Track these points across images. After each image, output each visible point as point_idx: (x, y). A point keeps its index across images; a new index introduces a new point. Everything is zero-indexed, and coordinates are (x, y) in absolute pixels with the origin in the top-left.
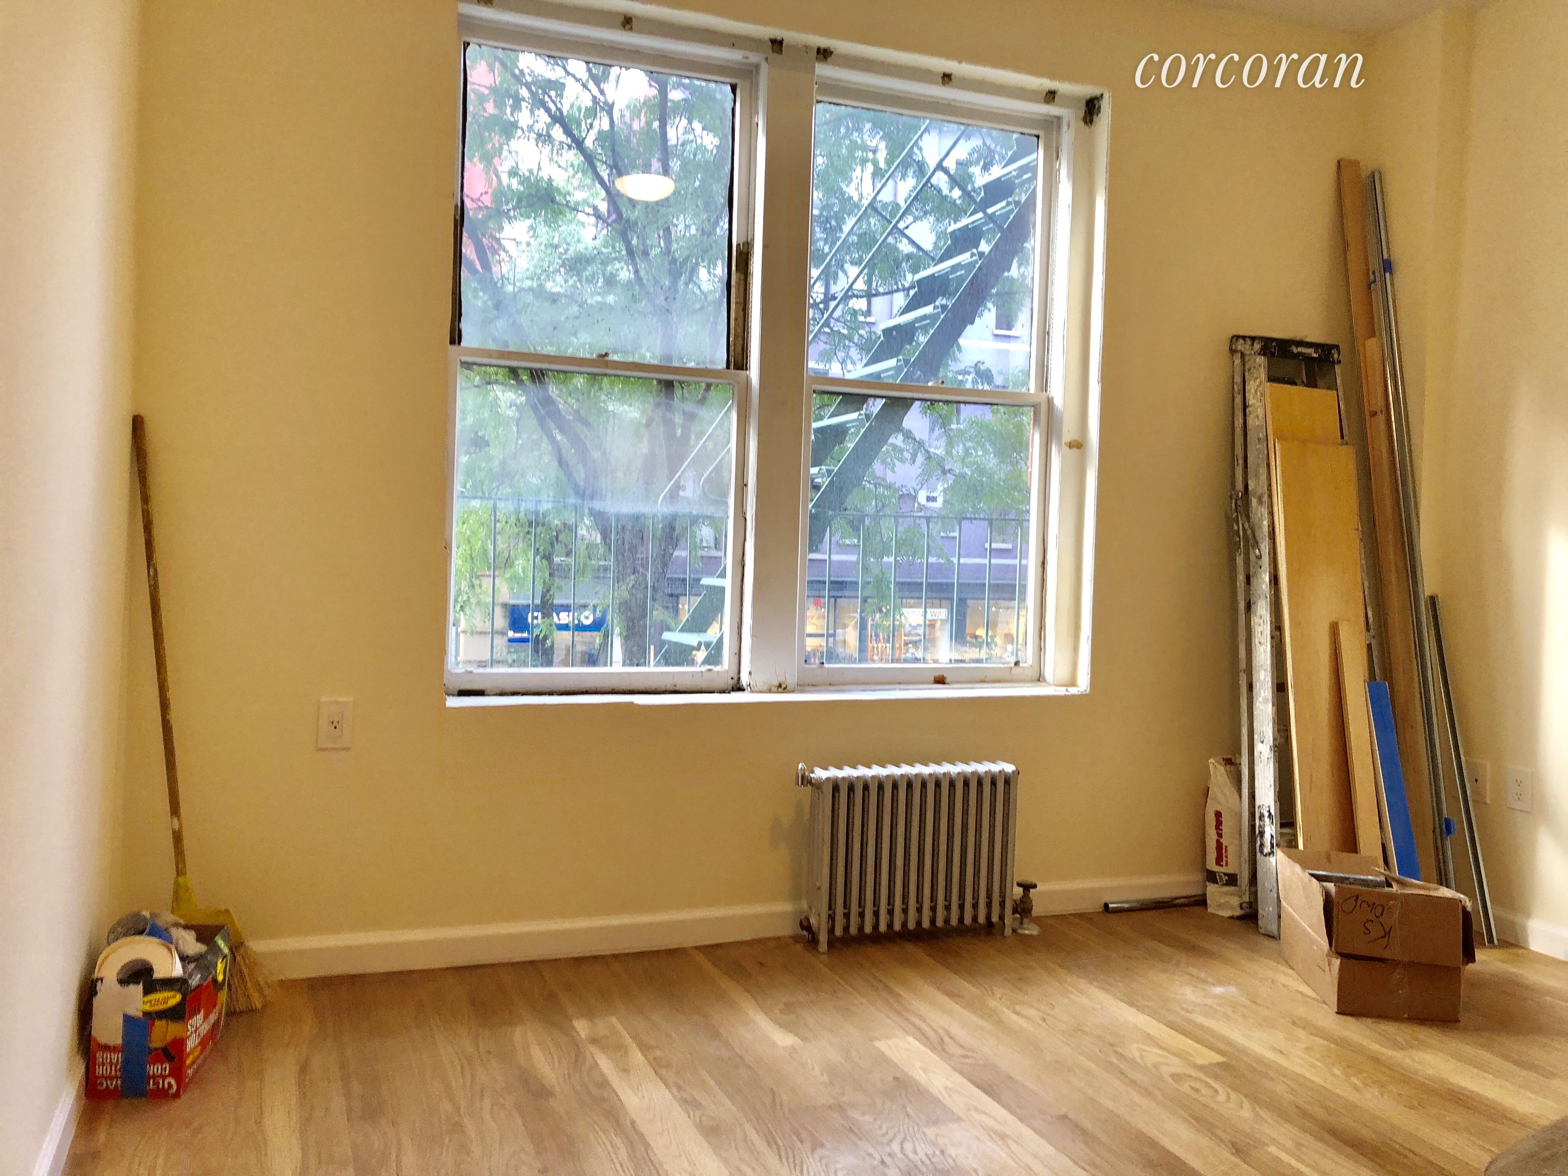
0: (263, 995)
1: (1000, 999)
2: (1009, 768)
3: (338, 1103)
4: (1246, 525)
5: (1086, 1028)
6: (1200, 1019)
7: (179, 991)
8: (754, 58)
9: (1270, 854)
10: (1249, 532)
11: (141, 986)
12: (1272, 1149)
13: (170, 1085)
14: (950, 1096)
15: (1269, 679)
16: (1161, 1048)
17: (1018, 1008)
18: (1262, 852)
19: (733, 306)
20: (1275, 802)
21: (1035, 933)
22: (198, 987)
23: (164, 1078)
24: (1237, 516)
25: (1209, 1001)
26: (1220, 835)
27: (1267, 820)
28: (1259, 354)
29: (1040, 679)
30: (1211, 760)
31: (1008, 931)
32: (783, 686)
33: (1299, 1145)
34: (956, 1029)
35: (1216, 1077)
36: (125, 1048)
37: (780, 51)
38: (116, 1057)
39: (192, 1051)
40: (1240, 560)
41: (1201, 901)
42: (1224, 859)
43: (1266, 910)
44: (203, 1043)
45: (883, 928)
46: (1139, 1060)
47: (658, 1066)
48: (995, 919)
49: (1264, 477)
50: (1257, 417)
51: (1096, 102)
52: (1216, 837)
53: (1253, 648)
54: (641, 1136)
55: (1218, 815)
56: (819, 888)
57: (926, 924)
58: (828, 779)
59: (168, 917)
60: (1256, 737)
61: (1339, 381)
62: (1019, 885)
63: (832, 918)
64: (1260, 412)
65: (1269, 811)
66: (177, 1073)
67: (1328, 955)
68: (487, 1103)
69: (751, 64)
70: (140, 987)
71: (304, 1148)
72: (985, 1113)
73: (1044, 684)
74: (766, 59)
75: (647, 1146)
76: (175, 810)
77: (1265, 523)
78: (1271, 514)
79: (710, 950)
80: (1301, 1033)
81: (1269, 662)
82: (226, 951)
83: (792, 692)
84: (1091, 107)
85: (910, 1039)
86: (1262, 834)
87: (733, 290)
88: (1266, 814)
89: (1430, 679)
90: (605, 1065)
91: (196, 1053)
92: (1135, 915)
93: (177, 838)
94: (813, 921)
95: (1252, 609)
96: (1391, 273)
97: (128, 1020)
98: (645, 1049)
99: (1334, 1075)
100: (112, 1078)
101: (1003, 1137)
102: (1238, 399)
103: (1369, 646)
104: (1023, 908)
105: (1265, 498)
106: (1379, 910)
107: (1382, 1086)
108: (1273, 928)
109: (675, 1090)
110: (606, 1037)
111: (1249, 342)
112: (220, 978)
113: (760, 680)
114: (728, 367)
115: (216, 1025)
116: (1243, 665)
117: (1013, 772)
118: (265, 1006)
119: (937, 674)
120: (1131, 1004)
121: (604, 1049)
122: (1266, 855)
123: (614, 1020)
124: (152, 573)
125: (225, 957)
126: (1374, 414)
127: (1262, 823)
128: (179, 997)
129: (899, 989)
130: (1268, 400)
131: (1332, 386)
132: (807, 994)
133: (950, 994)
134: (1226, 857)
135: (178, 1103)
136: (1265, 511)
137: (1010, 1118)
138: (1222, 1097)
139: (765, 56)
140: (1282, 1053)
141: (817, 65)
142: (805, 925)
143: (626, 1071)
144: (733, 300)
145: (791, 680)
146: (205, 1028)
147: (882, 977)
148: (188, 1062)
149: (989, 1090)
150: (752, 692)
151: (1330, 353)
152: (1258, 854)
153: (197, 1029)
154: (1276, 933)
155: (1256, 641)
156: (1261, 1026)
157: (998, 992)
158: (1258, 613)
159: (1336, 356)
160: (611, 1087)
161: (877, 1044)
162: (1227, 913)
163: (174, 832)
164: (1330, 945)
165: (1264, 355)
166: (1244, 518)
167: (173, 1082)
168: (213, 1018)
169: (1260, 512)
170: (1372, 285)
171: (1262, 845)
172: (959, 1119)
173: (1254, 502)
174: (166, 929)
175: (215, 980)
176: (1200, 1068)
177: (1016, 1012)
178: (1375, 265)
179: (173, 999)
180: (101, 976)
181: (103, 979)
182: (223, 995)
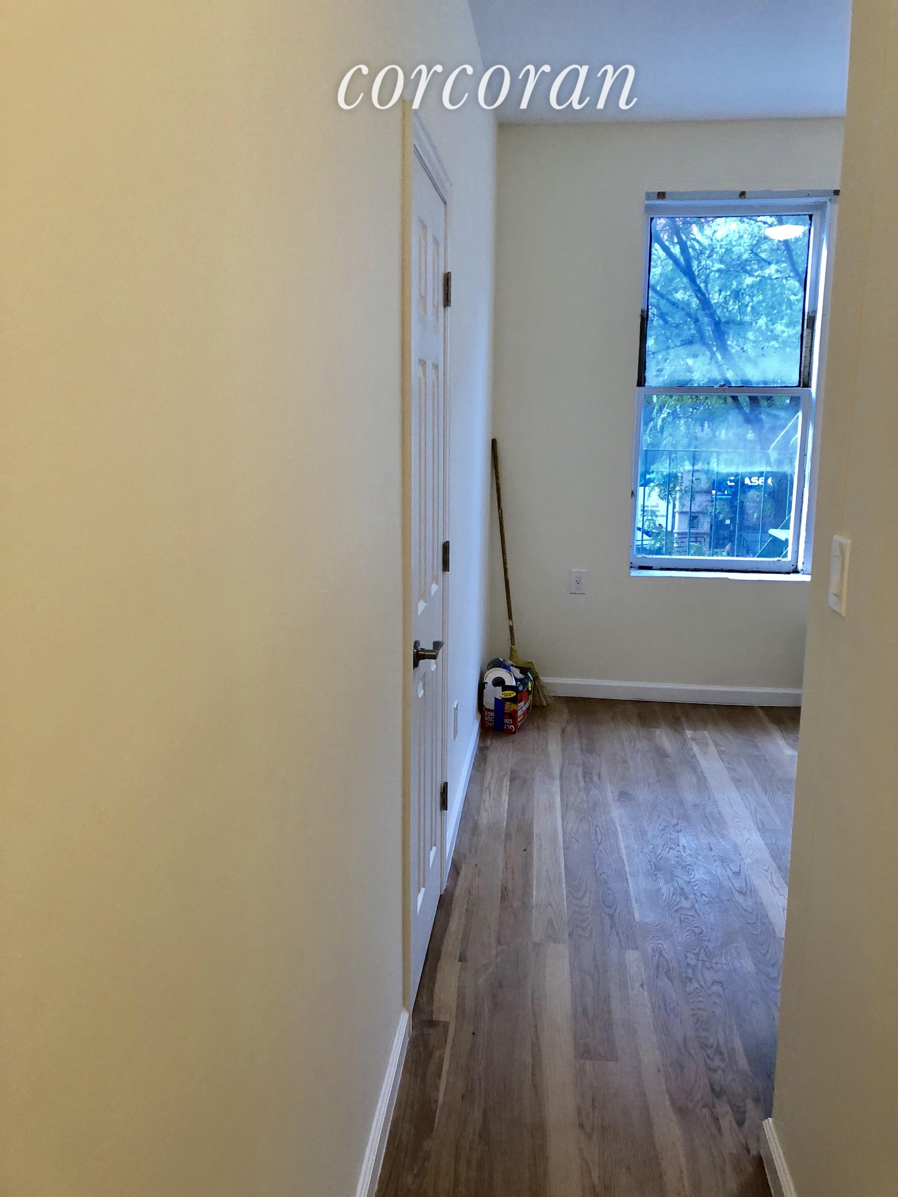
0: (547, 701)
3: (577, 745)
7: (515, 691)
11: (501, 687)
13: (512, 729)
19: (804, 349)
22: (521, 691)
23: (510, 725)
36: (496, 711)
38: (492, 714)
39: (520, 716)
44: (524, 714)
59: (509, 662)
66: (515, 723)
71: (564, 758)
74: (830, 200)
76: (510, 617)
82: (532, 679)
87: (804, 339)
91: (522, 717)
93: (511, 628)
97: (496, 700)
98: (716, 745)
100: (491, 722)
109: (726, 763)
110: (700, 739)
112: (530, 689)
113: (809, 568)
114: (799, 386)
115: (528, 709)
118: (548, 705)
121: (697, 744)
123: (706, 733)
125: (531, 681)
128: (515, 694)
135: (514, 736)
139: (829, 198)
143: (705, 753)
144: (804, 345)
146: (524, 709)
148: (519, 720)
150: (803, 574)
153: (522, 708)
160: (696, 758)
163: (510, 626)
167: (513, 727)
168: (527, 705)
174: (509, 667)
175: (528, 689)
179: (513, 694)
180: (486, 681)
181: (487, 683)
182: (531, 696)
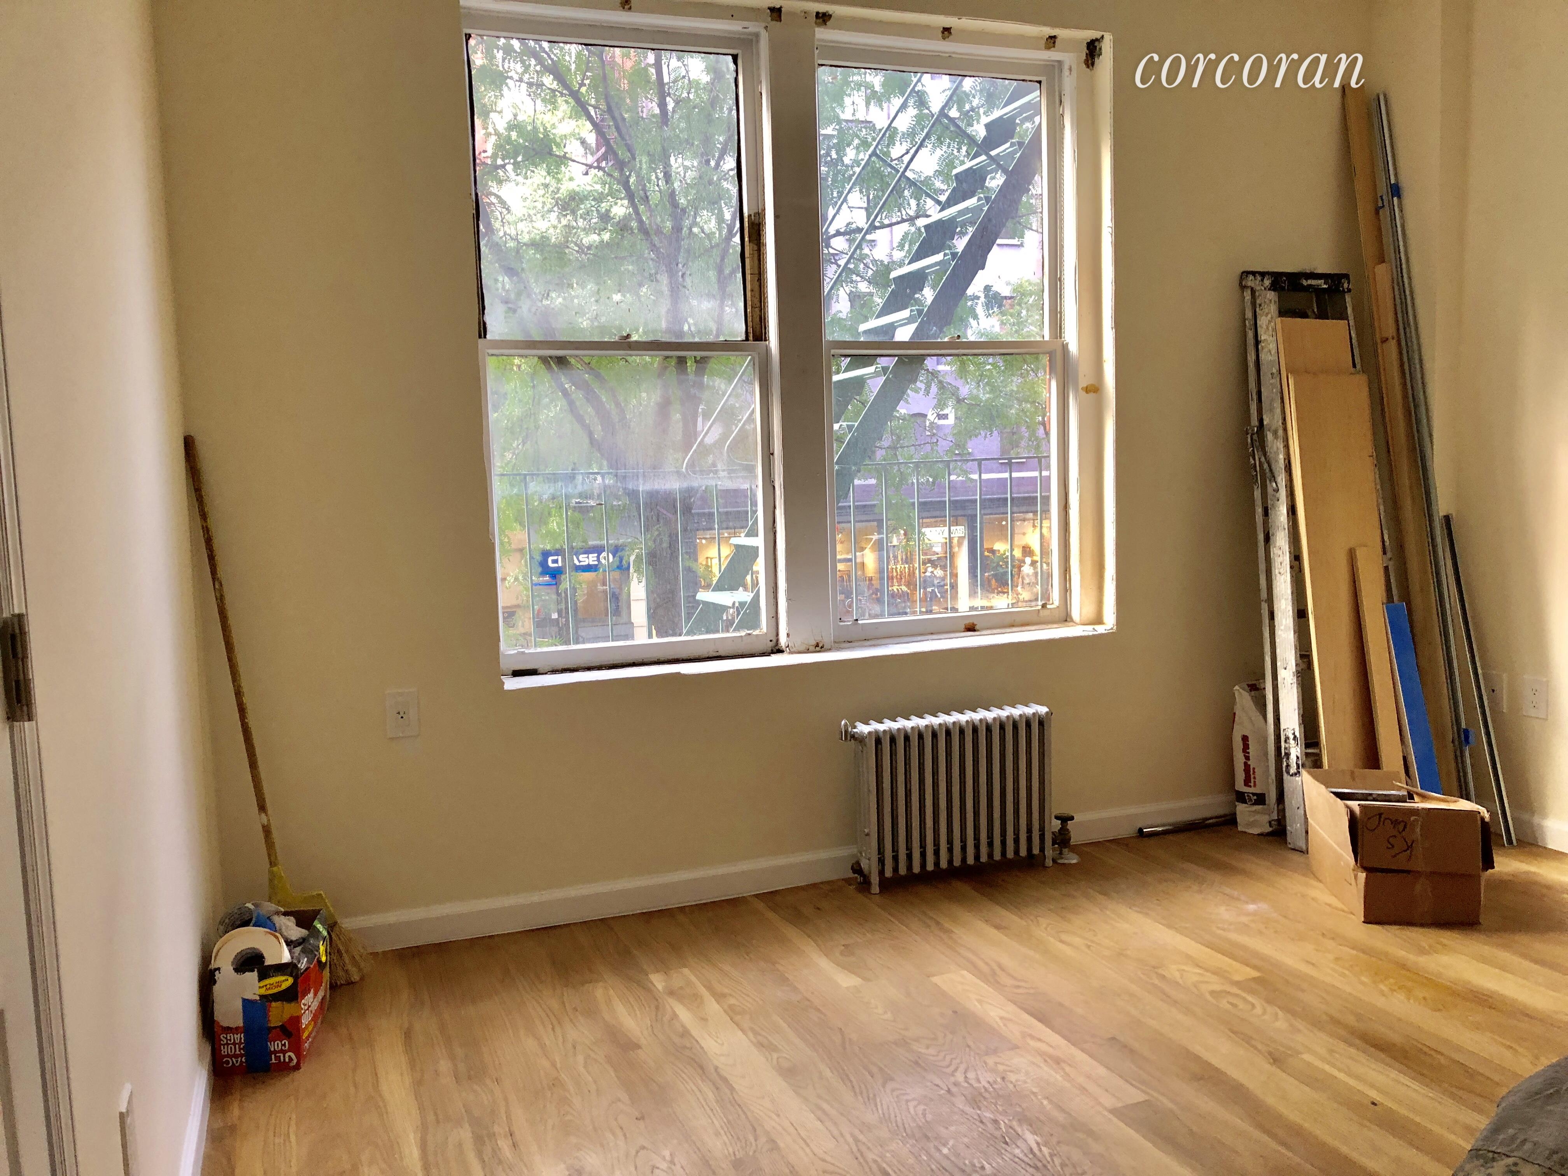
0: (360, 970)
1: (1046, 929)
2: (1043, 710)
3: (444, 1065)
4: (1263, 459)
5: (1128, 952)
6: (1234, 936)
7: (291, 975)
8: (753, 27)
9: (1296, 774)
10: (1266, 466)
12: (1307, 1057)
13: (291, 1059)
14: (1005, 1025)
15: (1290, 608)
16: (1198, 966)
17: (1064, 937)
18: (1288, 773)
19: (748, 277)
20: (1300, 725)
21: (1074, 861)
22: (306, 970)
23: (284, 1052)
24: (1253, 450)
25: (1244, 919)
26: (1247, 758)
27: (1292, 742)
28: (1269, 289)
29: (1066, 619)
30: (1237, 687)
31: (1049, 862)
32: (820, 645)
33: (1331, 1051)
34: (1005, 960)
35: (1252, 992)
36: (247, 1029)
37: (779, 19)
38: (238, 1037)
39: (307, 1026)
40: (1257, 494)
41: (1230, 820)
42: (1252, 780)
43: (1294, 827)
44: (315, 1018)
45: (930, 867)
46: (1181, 982)
47: (732, 1013)
48: (1036, 851)
49: (1278, 411)
50: (1270, 351)
51: (1096, 44)
52: (1243, 760)
53: (1273, 577)
54: (725, 1080)
55: (1245, 739)
56: (868, 835)
57: (971, 861)
58: (870, 733)
59: (269, 907)
60: (1279, 664)
61: (1350, 310)
62: (1057, 818)
63: (881, 861)
64: (1272, 346)
65: (1294, 734)
66: (296, 1047)
67: (1354, 870)
68: (580, 1059)
69: (750, 34)
70: (255, 974)
71: (421, 1108)
72: (1040, 1040)
73: (1071, 624)
74: (766, 27)
75: (732, 1089)
76: (262, 808)
77: (1281, 457)
78: (1287, 447)
79: (771, 898)
80: (1330, 944)
81: (1289, 591)
82: (325, 933)
83: (829, 650)
84: (1093, 49)
85: (965, 973)
86: (1288, 755)
87: (747, 261)
88: (1291, 737)
89: (1446, 596)
90: (684, 1015)
91: (310, 1028)
92: (1171, 837)
93: (267, 831)
94: (864, 864)
95: (1271, 541)
96: (1399, 197)
97: (247, 1003)
98: (719, 997)
99: (1363, 983)
100: (236, 1056)
101: (1058, 1061)
102: (1250, 334)
103: (1386, 569)
104: (1062, 839)
105: (1281, 432)
106: (1401, 827)
107: (1409, 991)
108: (1301, 844)
109: (751, 1035)
110: (681, 988)
111: (1259, 278)
112: (324, 959)
113: (799, 641)
114: (747, 339)
115: (322, 1002)
116: (1264, 595)
117: (1047, 713)
118: (362, 979)
119: (967, 622)
120: (1169, 926)
121: (681, 999)
122: (1292, 775)
123: (686, 971)
124: (217, 587)
125: (324, 939)
126: (1385, 340)
127: (1287, 746)
128: (290, 981)
129: (947, 925)
130: (1280, 335)
131: (1343, 316)
132: (864, 934)
133: (998, 927)
134: (1255, 778)
135: (297, 1075)
136: (1281, 446)
137: (1062, 1042)
138: (1258, 1010)
139: (764, 25)
140: (1313, 964)
141: (817, 29)
142: (857, 869)
143: (704, 1020)
144: (748, 272)
145: (827, 639)
146: (315, 1005)
147: (931, 914)
148: (304, 1036)
149: (1042, 1019)
150: (791, 653)
151: (1340, 282)
152: (1285, 775)
153: (309, 1007)
154: (1304, 848)
155: (1276, 571)
156: (1293, 939)
157: (1043, 922)
158: (1278, 544)
159: (1346, 285)
160: (691, 1035)
161: (935, 979)
162: (1256, 831)
163: (263, 826)
164: (1356, 861)
165: (1274, 290)
166: (1260, 453)
167: (293, 1057)
168: (321, 994)
169: (1275, 445)
170: (1381, 212)
171: (1288, 766)
172: (1015, 1047)
173: (1270, 436)
174: (268, 918)
175: (319, 962)
176: (1237, 984)
177: (1062, 941)
178: (1383, 189)
179: (286, 982)
180: (216, 967)
181: (219, 969)
182: (326, 973)
